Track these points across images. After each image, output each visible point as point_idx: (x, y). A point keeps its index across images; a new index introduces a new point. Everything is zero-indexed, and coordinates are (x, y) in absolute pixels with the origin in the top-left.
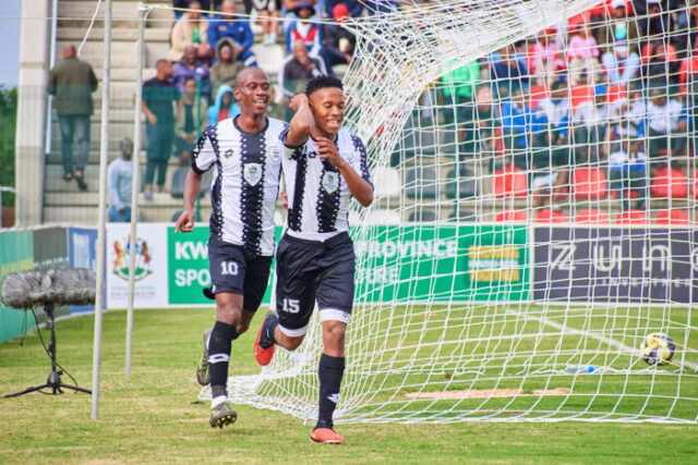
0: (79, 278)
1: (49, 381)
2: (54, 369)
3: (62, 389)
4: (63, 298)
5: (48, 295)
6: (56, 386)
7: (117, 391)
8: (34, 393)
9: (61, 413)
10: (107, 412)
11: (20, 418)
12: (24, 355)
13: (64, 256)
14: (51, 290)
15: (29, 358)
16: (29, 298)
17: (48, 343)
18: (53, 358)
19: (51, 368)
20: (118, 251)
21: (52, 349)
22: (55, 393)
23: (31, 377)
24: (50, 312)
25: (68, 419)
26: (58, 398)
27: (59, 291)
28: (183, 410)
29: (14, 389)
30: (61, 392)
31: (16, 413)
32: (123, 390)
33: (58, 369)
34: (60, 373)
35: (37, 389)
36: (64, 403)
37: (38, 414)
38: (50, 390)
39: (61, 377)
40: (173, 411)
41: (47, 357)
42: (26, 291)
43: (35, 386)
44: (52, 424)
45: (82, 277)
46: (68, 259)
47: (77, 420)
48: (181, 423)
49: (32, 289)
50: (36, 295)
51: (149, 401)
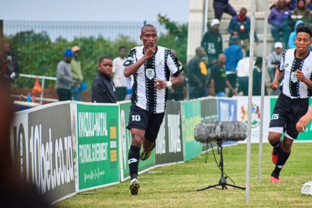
0: (235, 126)
1: (220, 182)
2: (222, 176)
3: (227, 186)
4: (227, 137)
5: (219, 135)
6: (223, 184)
7: (256, 188)
8: (212, 188)
9: (229, 199)
10: (253, 199)
11: (208, 202)
12: (200, 168)
13: (216, 114)
14: (221, 133)
15: (203, 169)
16: (209, 137)
17: (219, 161)
18: (222, 170)
19: (221, 175)
20: (243, 112)
21: (221, 165)
22: (223, 189)
23: (207, 180)
24: (220, 145)
25: (233, 203)
26: (225, 191)
27: (225, 133)
28: (294, 199)
29: (201, 186)
30: (226, 188)
31: (205, 199)
32: (259, 187)
33: (224, 176)
34: (226, 178)
35: (214, 186)
36: (229, 194)
37: (217, 200)
38: (220, 187)
39: (226, 180)
40: (289, 199)
41: (218, 169)
42: (207, 133)
43: (212, 185)
44: (225, 205)
45: (237, 126)
46: (218, 116)
47: (239, 204)
48: (295, 206)
49: (210, 132)
50: (212, 135)
51: (275, 193)
